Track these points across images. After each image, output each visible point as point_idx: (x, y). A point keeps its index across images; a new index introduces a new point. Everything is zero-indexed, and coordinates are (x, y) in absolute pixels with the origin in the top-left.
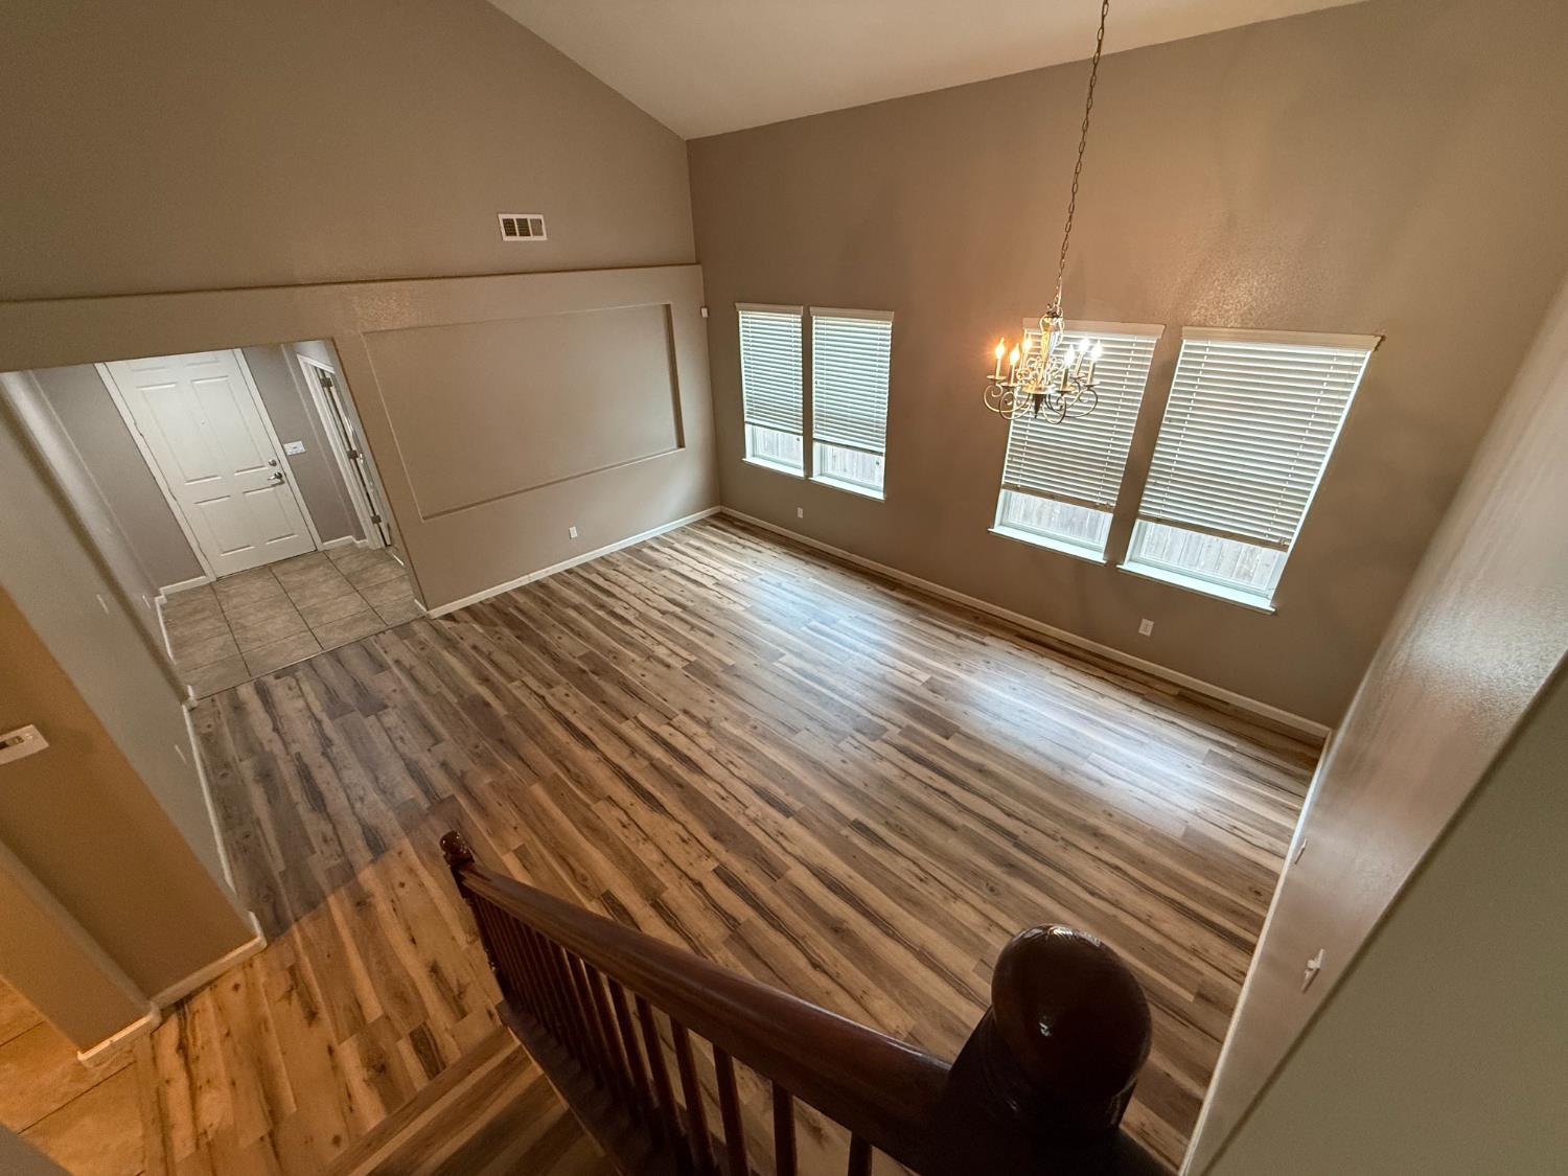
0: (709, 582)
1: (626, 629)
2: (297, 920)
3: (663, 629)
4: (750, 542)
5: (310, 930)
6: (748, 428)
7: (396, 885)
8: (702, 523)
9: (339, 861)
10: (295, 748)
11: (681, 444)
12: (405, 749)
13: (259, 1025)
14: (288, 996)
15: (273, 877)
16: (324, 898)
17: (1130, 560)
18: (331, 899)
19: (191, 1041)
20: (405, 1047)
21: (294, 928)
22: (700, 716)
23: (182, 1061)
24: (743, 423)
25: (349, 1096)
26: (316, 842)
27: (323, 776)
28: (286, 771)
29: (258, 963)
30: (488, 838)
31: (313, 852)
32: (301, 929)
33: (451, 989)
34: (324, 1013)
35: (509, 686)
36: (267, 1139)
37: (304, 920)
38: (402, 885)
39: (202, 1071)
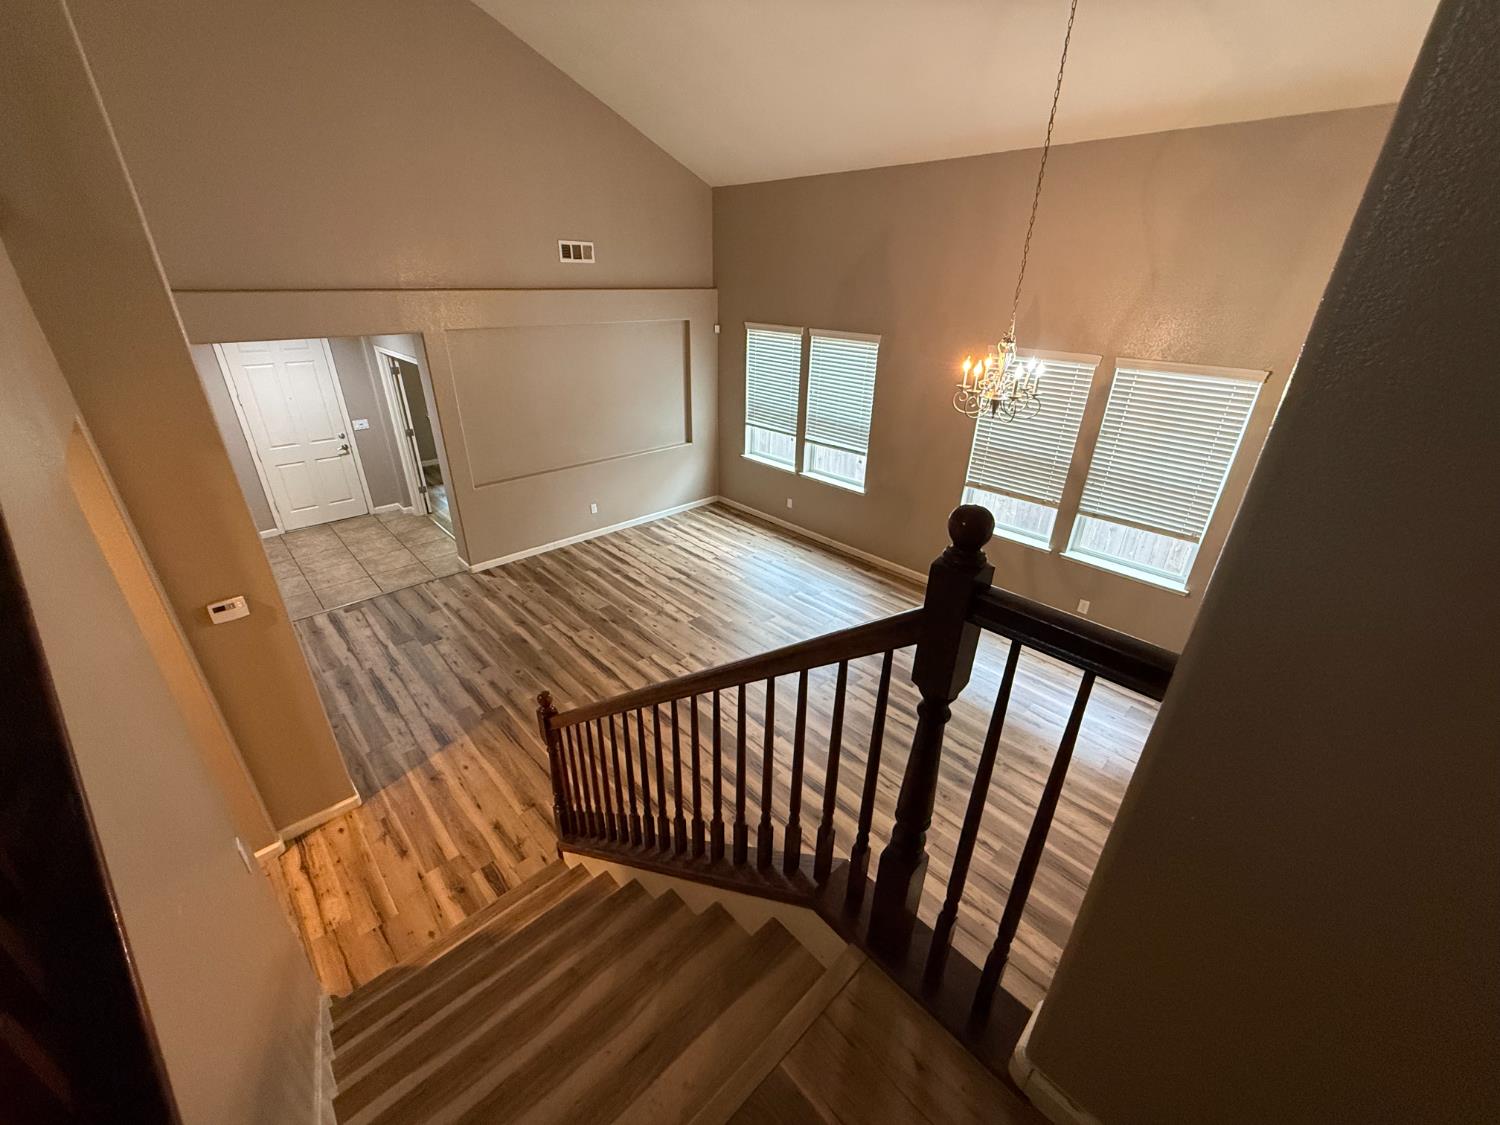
0: (710, 557)
1: (639, 589)
2: (384, 788)
3: (669, 590)
4: (745, 527)
5: (396, 795)
6: (748, 428)
7: (461, 768)
8: (703, 508)
9: (413, 748)
10: (367, 665)
11: (689, 440)
12: (459, 670)
13: (362, 856)
14: (383, 838)
15: (362, 759)
16: (404, 773)
17: (1072, 549)
18: (410, 775)
19: (310, 863)
20: (478, 877)
21: (382, 792)
22: (704, 659)
23: (306, 877)
24: (744, 424)
25: (438, 907)
26: (394, 734)
27: (393, 687)
28: (362, 680)
29: (355, 815)
30: (532, 739)
31: (392, 740)
32: (387, 794)
33: (512, 841)
34: (412, 851)
35: (543, 628)
36: (378, 929)
37: (390, 788)
38: (466, 768)
39: (320, 883)
